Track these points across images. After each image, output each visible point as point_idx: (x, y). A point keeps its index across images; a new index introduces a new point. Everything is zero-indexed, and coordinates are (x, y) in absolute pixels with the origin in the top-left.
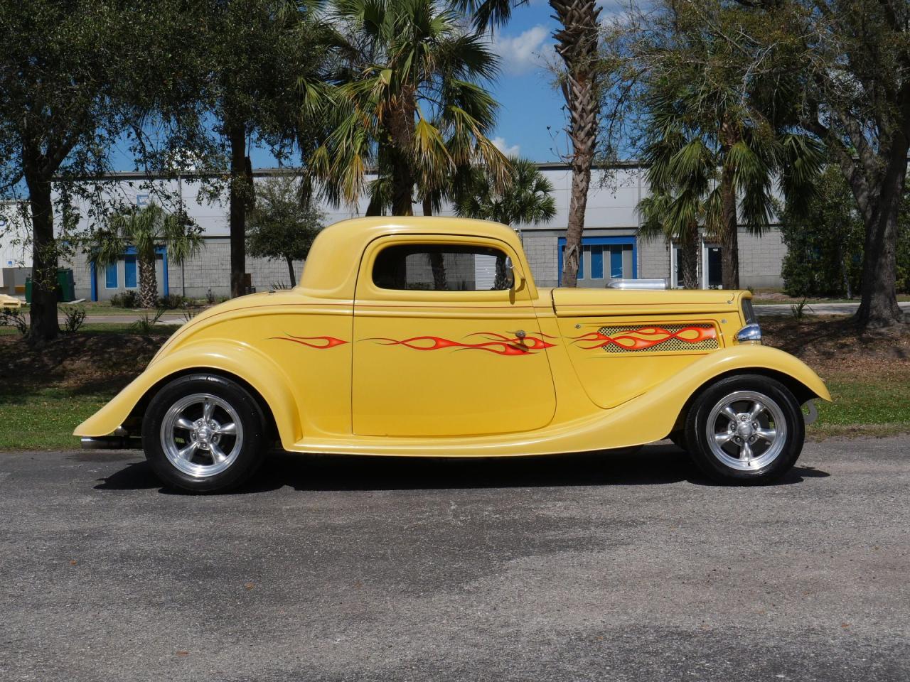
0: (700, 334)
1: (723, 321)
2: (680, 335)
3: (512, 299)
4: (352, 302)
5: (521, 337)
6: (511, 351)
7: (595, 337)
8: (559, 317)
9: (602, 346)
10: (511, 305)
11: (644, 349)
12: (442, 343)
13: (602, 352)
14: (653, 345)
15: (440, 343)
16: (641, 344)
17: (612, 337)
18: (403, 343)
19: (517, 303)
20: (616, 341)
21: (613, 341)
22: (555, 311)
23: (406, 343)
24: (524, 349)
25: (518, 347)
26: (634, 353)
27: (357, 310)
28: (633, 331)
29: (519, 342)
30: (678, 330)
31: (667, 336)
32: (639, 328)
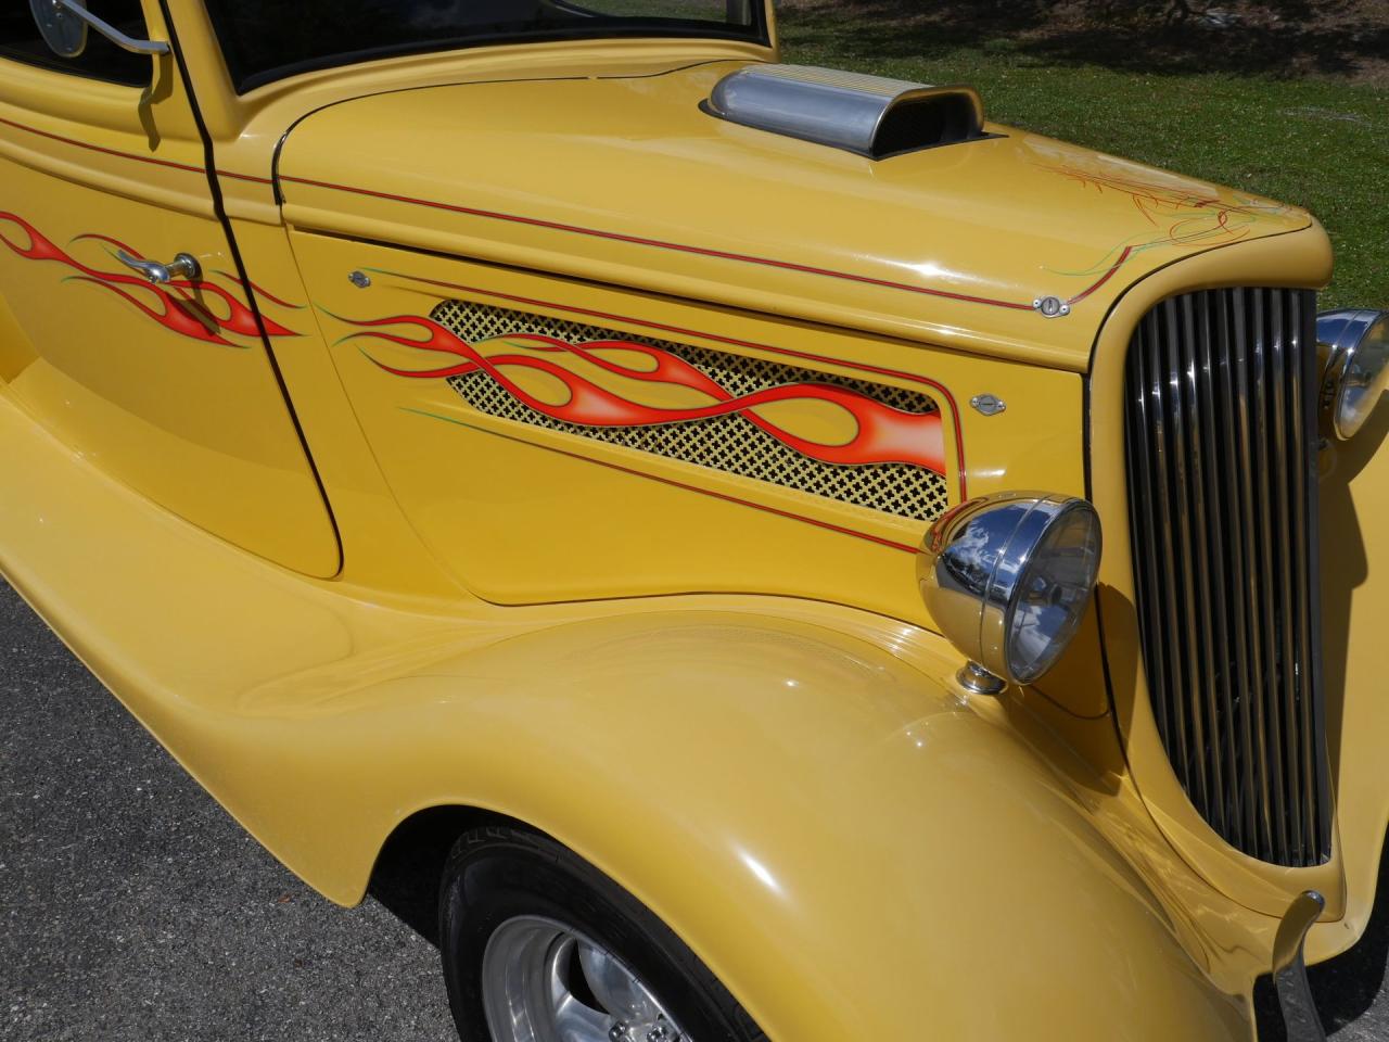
0: (864, 430)
1: (988, 405)
2: (765, 411)
3: (151, 132)
5: (194, 278)
6: (178, 318)
7: (423, 334)
8: (294, 225)
9: (450, 374)
10: (146, 152)
11: (607, 430)
13: (447, 400)
14: (647, 427)
15: (42, 250)
16: (592, 406)
17: (487, 348)
19: (167, 149)
20: (503, 369)
21: (490, 368)
22: (279, 200)
24: (208, 324)
25: (191, 309)
26: (567, 435)
28: (560, 347)
29: (190, 293)
30: (765, 385)
31: (711, 401)
32: (592, 337)
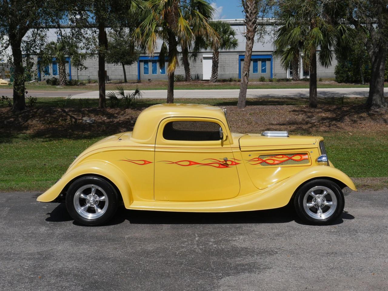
0: (301, 157)
1: (311, 152)
2: (293, 158)
3: (222, 145)
4: (154, 145)
5: (226, 160)
6: (221, 166)
7: (257, 159)
8: (242, 151)
9: (260, 163)
10: (222, 147)
11: (277, 164)
12: (192, 163)
13: (260, 166)
14: (282, 163)
15: (191, 163)
16: (276, 162)
17: (264, 159)
18: (176, 163)
19: (224, 146)
21: (265, 161)
22: (240, 149)
23: (178, 163)
24: (227, 165)
25: (225, 164)
26: (273, 166)
27: (156, 149)
28: (273, 157)
29: (225, 162)
30: (292, 156)
31: (288, 158)
32: (276, 155)
